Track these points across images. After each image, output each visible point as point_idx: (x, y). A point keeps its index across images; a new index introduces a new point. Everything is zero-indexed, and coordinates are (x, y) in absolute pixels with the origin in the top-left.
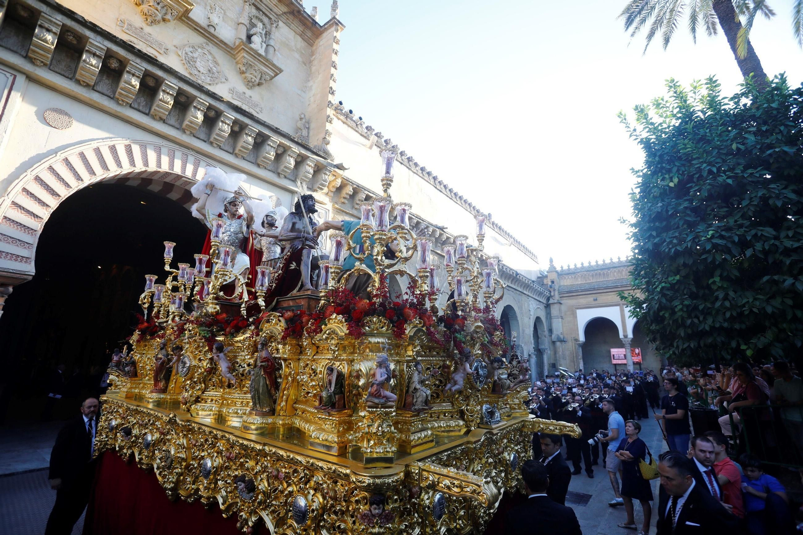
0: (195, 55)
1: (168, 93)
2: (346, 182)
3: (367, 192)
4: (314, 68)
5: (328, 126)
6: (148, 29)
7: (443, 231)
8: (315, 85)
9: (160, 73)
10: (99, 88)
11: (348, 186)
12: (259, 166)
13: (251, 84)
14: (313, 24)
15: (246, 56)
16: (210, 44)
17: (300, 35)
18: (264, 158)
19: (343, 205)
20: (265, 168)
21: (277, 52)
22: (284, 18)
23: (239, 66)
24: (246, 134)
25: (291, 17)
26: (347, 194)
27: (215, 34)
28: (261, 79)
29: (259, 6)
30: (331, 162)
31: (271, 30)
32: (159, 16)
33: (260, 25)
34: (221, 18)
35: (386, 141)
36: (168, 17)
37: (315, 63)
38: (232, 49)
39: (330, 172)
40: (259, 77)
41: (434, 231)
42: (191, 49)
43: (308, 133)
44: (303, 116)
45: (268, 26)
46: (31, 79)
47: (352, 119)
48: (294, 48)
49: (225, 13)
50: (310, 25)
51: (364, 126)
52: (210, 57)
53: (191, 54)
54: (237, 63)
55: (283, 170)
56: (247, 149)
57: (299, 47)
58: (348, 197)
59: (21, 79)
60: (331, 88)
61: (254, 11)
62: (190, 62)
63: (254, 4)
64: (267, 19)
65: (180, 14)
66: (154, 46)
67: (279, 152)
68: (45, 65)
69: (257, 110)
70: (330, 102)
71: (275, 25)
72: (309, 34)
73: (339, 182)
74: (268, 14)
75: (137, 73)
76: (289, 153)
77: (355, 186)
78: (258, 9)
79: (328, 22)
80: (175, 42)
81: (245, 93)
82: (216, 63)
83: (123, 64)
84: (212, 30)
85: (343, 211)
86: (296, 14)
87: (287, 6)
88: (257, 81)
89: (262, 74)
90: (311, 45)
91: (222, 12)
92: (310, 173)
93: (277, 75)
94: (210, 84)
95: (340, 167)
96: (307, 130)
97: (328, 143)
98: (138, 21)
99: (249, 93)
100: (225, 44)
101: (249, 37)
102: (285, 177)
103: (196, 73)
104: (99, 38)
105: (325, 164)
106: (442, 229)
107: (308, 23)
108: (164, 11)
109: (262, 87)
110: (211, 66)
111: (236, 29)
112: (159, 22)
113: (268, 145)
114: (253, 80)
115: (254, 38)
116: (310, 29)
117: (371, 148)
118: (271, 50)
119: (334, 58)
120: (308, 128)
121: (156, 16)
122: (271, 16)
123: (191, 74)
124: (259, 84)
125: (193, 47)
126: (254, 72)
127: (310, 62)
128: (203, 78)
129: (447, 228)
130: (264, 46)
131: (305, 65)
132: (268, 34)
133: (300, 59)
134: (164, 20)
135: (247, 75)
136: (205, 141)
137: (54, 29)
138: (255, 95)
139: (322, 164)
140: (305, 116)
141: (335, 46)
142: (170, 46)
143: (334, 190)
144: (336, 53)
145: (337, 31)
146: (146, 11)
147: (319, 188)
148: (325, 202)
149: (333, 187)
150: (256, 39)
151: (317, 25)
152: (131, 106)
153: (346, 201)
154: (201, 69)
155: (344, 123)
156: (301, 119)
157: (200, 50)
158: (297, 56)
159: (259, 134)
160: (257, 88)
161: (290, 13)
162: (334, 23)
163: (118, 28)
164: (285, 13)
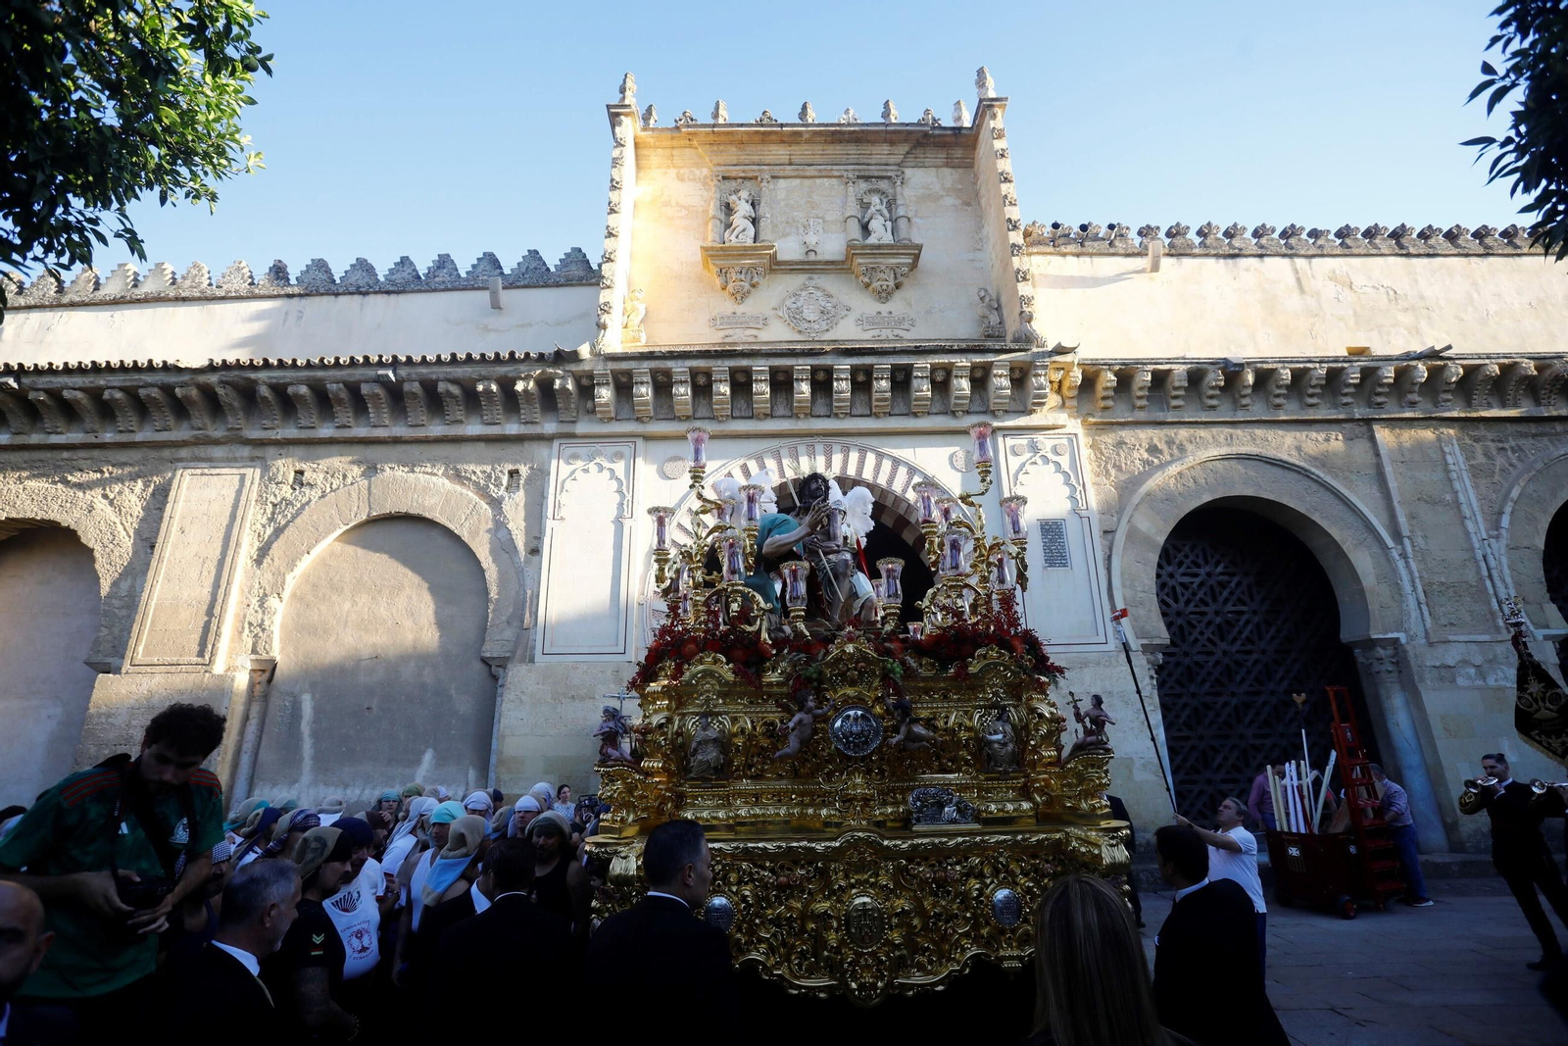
0: (799, 304)
1: (761, 381)
2: (1094, 368)
3: (1151, 367)
4: (983, 201)
5: (1024, 289)
6: (740, 309)
7: (1442, 358)
8: (991, 229)
9: (744, 363)
10: (698, 415)
11: (1103, 374)
12: (915, 415)
13: (884, 295)
14: (955, 135)
15: (861, 261)
16: (814, 276)
17: (947, 165)
18: (916, 400)
19: (1106, 413)
20: (929, 413)
21: (914, 220)
22: (910, 159)
23: (861, 278)
24: (876, 379)
25: (919, 152)
26: (1106, 389)
27: (819, 258)
28: (896, 278)
29: (867, 174)
30: (1040, 350)
31: (895, 195)
32: (746, 285)
33: (875, 199)
34: (821, 231)
35: (1200, 233)
36: (755, 280)
37: (983, 191)
38: (843, 262)
39: (1045, 367)
40: (892, 276)
41: (1401, 374)
42: (793, 299)
43: (1001, 316)
44: (982, 293)
45: (891, 191)
46: (647, 438)
47: (1096, 238)
48: (941, 193)
49: (824, 221)
50: (953, 139)
51: (1133, 234)
52: (819, 294)
53: (794, 306)
54: (857, 277)
55: (956, 404)
56: (885, 400)
57: (948, 185)
58: (1112, 393)
59: (640, 442)
60: (1009, 220)
61: (863, 185)
62: (795, 317)
63: (858, 177)
64: (886, 181)
65: (767, 266)
66: (751, 325)
67: (939, 379)
68: (651, 418)
69: (906, 327)
70: (1014, 245)
71: (899, 183)
72: (958, 153)
73: (1077, 376)
74: (884, 174)
75: (723, 378)
76: (954, 373)
77: (1117, 368)
78: (867, 178)
79: (977, 114)
80: (773, 304)
81: (879, 313)
82: (830, 296)
83: (708, 374)
84: (812, 257)
85: (1112, 424)
86: (925, 141)
87: (906, 141)
88: (891, 284)
89: (893, 269)
90: (971, 166)
91: (820, 221)
92: (1005, 389)
93: (917, 257)
94: (827, 330)
95: (1060, 350)
96: (995, 312)
97: (1030, 319)
98: (728, 306)
99: (884, 308)
100: (832, 263)
101: (865, 229)
102: (968, 412)
103: (807, 325)
104: (680, 363)
105: (1028, 359)
106: (1433, 354)
107: (948, 139)
108: (749, 277)
109: (904, 288)
110: (823, 304)
111: (845, 230)
112: (749, 292)
113: (916, 377)
114: (884, 287)
115: (875, 225)
116: (957, 145)
117: (1155, 268)
118: (902, 223)
119: (1003, 165)
120: (998, 309)
121: (743, 287)
122: (889, 174)
123: (800, 332)
124: (898, 286)
125: (795, 295)
126: (882, 275)
127: (977, 194)
128: (817, 327)
129: (1449, 347)
130: (889, 224)
131: (969, 204)
132: (891, 205)
133: (958, 202)
134: (753, 286)
135: (876, 285)
136: (829, 416)
137: (645, 379)
138: (896, 305)
139: (1024, 362)
140: (986, 291)
141: (998, 145)
142: (769, 313)
143: (1075, 393)
144: (1003, 156)
145: (994, 117)
146: (732, 291)
147: (1035, 404)
148: (1061, 423)
149: (1070, 388)
150: (876, 225)
151: (963, 132)
152: (733, 418)
153: (1110, 403)
154: (812, 318)
155: (1078, 255)
156: (982, 299)
157: (804, 293)
158: (950, 201)
159: (895, 369)
160: (898, 295)
161: (915, 147)
162: (985, 108)
163: (712, 329)
164: (907, 153)
